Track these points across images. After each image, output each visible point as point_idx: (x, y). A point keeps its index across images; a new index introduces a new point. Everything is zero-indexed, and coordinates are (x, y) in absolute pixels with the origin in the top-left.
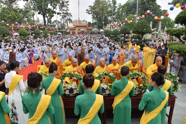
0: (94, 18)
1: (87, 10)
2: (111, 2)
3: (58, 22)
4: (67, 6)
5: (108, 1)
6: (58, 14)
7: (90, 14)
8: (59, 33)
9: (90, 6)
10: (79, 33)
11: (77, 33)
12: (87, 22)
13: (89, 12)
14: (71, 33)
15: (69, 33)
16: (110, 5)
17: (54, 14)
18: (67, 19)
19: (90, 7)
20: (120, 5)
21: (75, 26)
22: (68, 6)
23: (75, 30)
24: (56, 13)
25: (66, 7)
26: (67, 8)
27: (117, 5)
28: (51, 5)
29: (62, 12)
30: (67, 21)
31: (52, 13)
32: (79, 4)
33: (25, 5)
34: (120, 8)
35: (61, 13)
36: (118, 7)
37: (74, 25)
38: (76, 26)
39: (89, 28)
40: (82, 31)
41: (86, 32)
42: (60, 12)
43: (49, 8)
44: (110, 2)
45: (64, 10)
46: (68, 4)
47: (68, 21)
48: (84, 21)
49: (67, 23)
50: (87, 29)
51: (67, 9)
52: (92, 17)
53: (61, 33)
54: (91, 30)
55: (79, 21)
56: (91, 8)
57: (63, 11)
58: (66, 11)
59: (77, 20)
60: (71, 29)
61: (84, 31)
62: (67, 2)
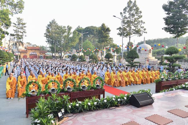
2: (66, 28)
4: (23, 28)
5: (64, 27)
11: (28, 57)
17: (6, 35)
23: (26, 53)
26: (23, 30)
37: (25, 48)
38: (28, 49)
41: (39, 56)
45: (20, 32)
46: (24, 26)
50: (40, 53)
52: (47, 40)
58: (22, 33)
60: (22, 52)
61: (36, 54)
62: (25, 24)
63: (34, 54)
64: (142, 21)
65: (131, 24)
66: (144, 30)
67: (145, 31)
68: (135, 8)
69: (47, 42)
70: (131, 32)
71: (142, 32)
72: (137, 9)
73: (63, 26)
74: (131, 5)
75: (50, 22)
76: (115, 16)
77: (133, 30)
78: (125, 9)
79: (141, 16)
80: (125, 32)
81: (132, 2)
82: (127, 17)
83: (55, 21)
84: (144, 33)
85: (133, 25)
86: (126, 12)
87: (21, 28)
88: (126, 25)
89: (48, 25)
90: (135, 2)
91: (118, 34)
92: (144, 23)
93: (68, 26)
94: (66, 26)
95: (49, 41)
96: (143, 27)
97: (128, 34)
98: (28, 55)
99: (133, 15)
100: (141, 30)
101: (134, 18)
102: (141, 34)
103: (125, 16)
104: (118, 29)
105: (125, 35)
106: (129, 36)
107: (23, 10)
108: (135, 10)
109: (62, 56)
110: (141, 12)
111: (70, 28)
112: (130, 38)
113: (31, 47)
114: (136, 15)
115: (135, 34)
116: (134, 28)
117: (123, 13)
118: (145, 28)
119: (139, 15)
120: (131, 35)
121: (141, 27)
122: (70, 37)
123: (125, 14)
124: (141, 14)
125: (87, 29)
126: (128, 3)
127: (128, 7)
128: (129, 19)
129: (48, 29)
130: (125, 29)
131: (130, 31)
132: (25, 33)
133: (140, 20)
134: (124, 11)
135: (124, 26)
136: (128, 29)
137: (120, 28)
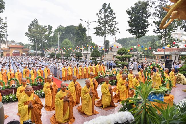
1: (26, 33)
4: (5, 27)
11: (11, 54)
14: (5, 55)
23: (9, 51)
37: (8, 47)
38: (11, 48)
39: (25, 49)
41: (22, 54)
45: (2, 32)
46: (5, 25)
48: (12, 41)
50: (23, 51)
52: (29, 39)
54: (27, 51)
58: (4, 32)
60: (5, 50)
61: (19, 52)
62: (6, 24)
64: (115, 22)
65: (106, 24)
66: (117, 30)
67: (119, 31)
68: (109, 10)
69: (29, 40)
70: (106, 32)
71: (115, 32)
72: (112, 11)
73: (44, 26)
74: (106, 7)
75: (32, 22)
77: (108, 30)
78: (101, 11)
79: (115, 18)
80: (101, 31)
81: (106, 4)
82: (103, 18)
83: (37, 20)
84: (117, 33)
85: (109, 25)
86: (102, 14)
87: (2, 27)
88: (101, 25)
89: (30, 24)
90: (110, 4)
91: (94, 33)
92: (118, 23)
93: (49, 26)
94: (47, 26)
95: (31, 40)
96: (117, 27)
97: (104, 34)
98: (11, 53)
99: (108, 16)
100: (115, 29)
101: (109, 19)
102: (115, 33)
103: (101, 17)
104: (94, 29)
105: (101, 34)
106: (104, 35)
108: (109, 12)
109: (44, 54)
110: (114, 14)
111: (51, 28)
112: (105, 36)
113: (14, 46)
114: (111, 16)
115: (109, 34)
116: (109, 28)
117: (99, 14)
118: (118, 28)
119: (113, 16)
120: (106, 35)
121: (115, 27)
122: (51, 35)
123: (101, 16)
124: (115, 16)
125: (67, 28)
126: (103, 5)
127: (103, 8)
128: (104, 20)
129: (30, 28)
130: (100, 29)
131: (105, 30)
132: (6, 32)
133: (114, 20)
134: (100, 13)
135: (100, 27)
136: (103, 29)
137: (96, 28)
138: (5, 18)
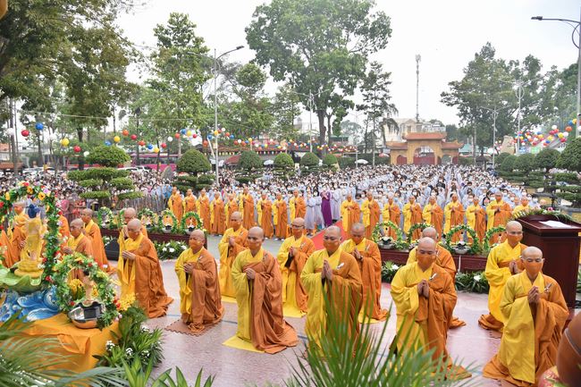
0: (465, 116)
1: (443, 94)
2: (521, 66)
3: (352, 127)
4: (384, 86)
5: (511, 63)
6: (360, 108)
7: (452, 105)
8: (361, 161)
9: (452, 83)
10: (417, 161)
11: (410, 160)
12: (442, 125)
13: (449, 99)
14: (394, 161)
15: (387, 161)
16: (517, 75)
17: (349, 110)
18: (384, 119)
19: (452, 87)
20: (553, 73)
21: (405, 141)
22: (388, 87)
23: (406, 150)
24: (355, 107)
25: (383, 89)
26: (384, 92)
27: (542, 72)
28: (342, 86)
29: (370, 105)
30: (382, 126)
31: (342, 106)
32: (418, 73)
33: (279, 92)
34: (552, 82)
35: (367, 107)
36: (547, 78)
37: (403, 138)
38: (410, 140)
39: (450, 145)
40: (427, 154)
41: (439, 158)
42: (365, 103)
43: (336, 94)
44: (517, 64)
45: (376, 98)
47: (386, 127)
48: (433, 122)
49: (383, 130)
50: (443, 150)
51: (385, 95)
53: (365, 162)
54: (456, 150)
55: (418, 122)
56: (457, 88)
57: (373, 101)
58: (382, 99)
59: (410, 121)
60: (395, 149)
61: (432, 153)
62: (387, 76)
63: (426, 151)
73: (507, 63)
75: (476, 55)
76: (540, 18)
83: (492, 47)
89: (470, 65)
93: (528, 59)
98: (410, 158)
107: (389, 39)
138: (417, 56)
